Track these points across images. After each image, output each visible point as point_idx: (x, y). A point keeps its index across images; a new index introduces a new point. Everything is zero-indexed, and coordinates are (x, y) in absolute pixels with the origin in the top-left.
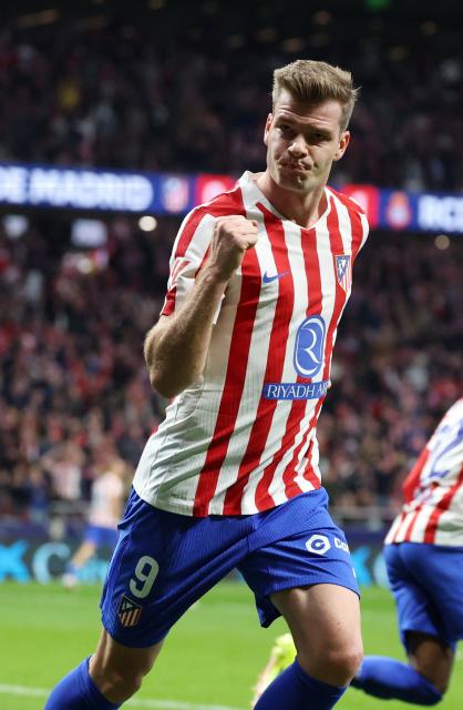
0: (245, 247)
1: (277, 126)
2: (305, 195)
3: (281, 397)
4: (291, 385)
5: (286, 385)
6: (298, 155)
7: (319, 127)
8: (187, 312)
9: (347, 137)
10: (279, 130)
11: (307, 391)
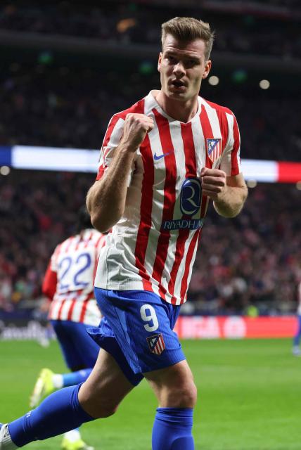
0: (147, 129)
1: (165, 57)
2: (185, 102)
3: (172, 229)
4: (178, 220)
5: (175, 221)
6: (179, 74)
7: (192, 55)
8: (111, 174)
9: (209, 64)
10: (167, 60)
11: (188, 224)
